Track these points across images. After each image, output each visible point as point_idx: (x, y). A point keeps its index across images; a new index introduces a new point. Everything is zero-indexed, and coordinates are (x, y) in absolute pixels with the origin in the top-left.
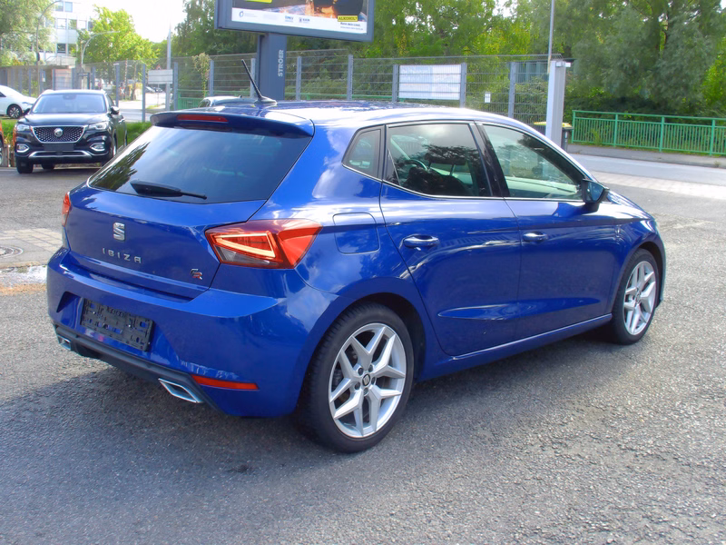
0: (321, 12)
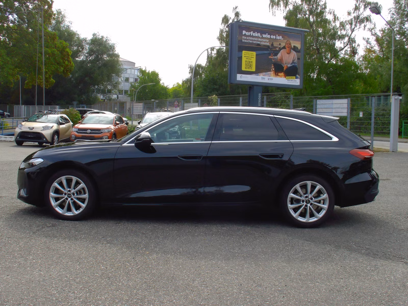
0: (278, 75)
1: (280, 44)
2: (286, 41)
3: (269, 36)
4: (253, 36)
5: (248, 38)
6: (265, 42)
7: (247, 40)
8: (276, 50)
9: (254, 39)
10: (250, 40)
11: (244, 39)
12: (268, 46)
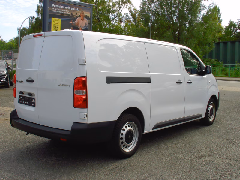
1: (77, 14)
2: (81, 12)
3: (69, 8)
4: (58, 8)
5: (55, 9)
6: (67, 12)
7: (55, 10)
8: (75, 18)
9: (59, 10)
10: (57, 10)
11: (53, 10)
12: (69, 15)
